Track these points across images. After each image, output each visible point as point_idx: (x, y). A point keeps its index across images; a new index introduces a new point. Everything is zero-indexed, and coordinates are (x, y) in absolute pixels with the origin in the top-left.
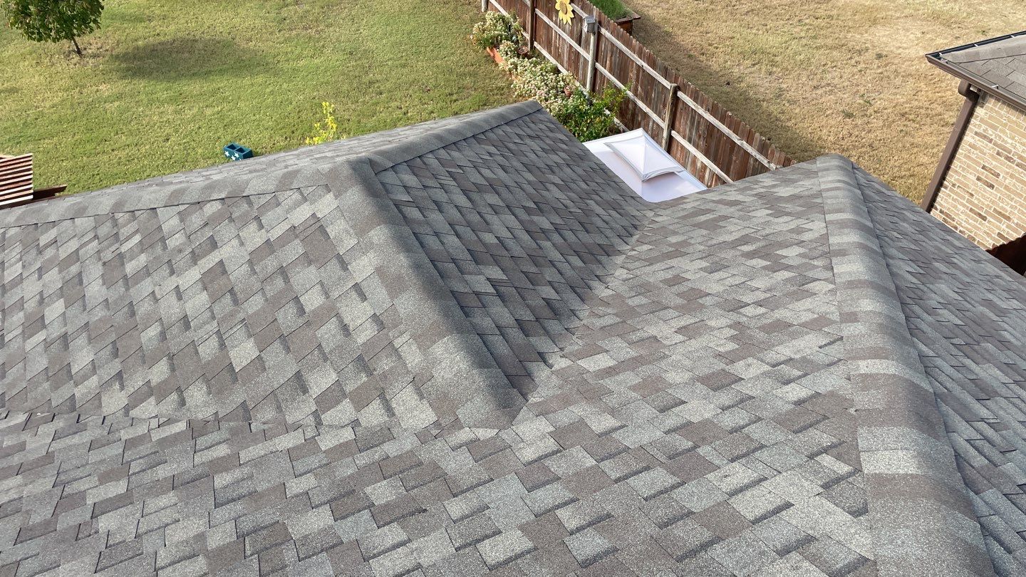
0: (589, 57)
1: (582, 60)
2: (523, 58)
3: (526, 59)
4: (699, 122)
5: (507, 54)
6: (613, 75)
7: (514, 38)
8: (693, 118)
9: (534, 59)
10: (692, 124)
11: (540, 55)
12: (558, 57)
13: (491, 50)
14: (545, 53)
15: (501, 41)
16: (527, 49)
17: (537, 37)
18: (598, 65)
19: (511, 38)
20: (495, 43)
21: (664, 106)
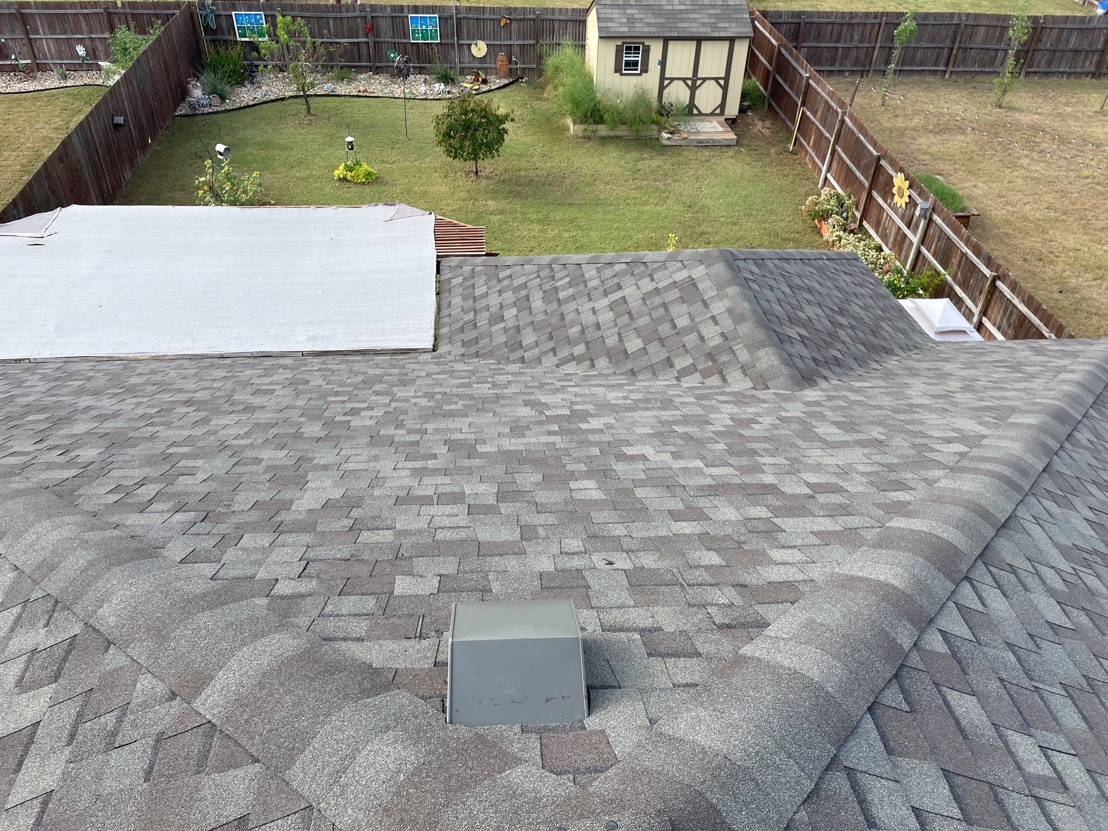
0: (915, 239)
1: (907, 242)
2: (849, 233)
3: (852, 235)
4: (1011, 312)
5: (834, 227)
6: (936, 259)
7: (844, 215)
8: (1007, 308)
9: (860, 235)
10: (1005, 313)
11: (866, 233)
12: (884, 237)
13: (820, 222)
14: (872, 232)
15: (831, 215)
16: (854, 226)
17: (868, 217)
18: (923, 249)
19: (842, 214)
20: (825, 216)
21: (980, 293)
